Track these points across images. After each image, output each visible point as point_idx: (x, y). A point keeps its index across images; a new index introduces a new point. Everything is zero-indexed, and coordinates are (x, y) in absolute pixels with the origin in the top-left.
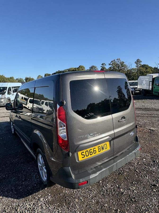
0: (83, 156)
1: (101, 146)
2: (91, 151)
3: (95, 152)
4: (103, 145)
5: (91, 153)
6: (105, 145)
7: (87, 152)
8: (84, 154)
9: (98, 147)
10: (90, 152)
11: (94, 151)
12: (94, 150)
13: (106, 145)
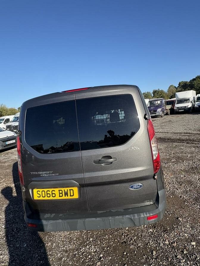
0: (39, 196)
1: (64, 190)
2: (48, 192)
3: (54, 195)
4: (67, 190)
5: (49, 195)
6: (70, 190)
7: (43, 192)
8: (40, 193)
9: (59, 191)
10: (47, 194)
11: (52, 194)
12: (53, 192)
13: (72, 191)
